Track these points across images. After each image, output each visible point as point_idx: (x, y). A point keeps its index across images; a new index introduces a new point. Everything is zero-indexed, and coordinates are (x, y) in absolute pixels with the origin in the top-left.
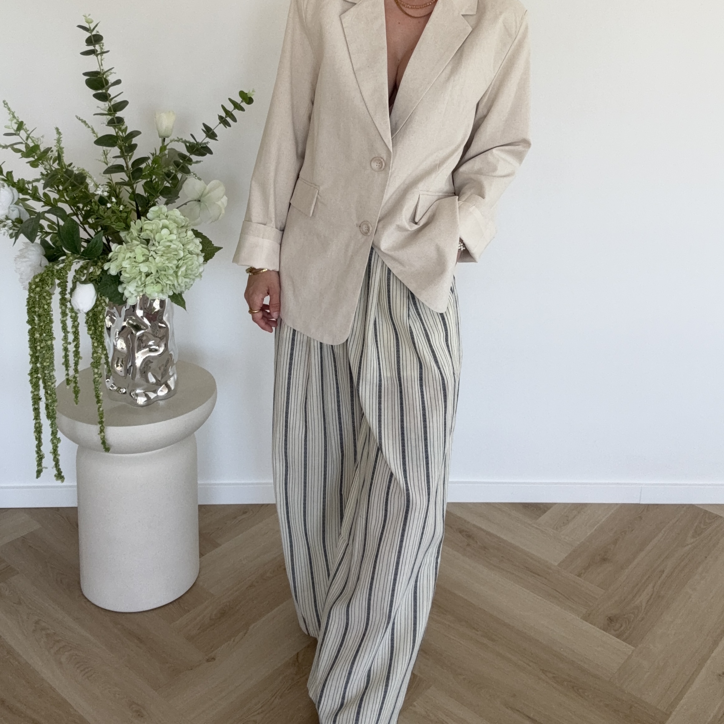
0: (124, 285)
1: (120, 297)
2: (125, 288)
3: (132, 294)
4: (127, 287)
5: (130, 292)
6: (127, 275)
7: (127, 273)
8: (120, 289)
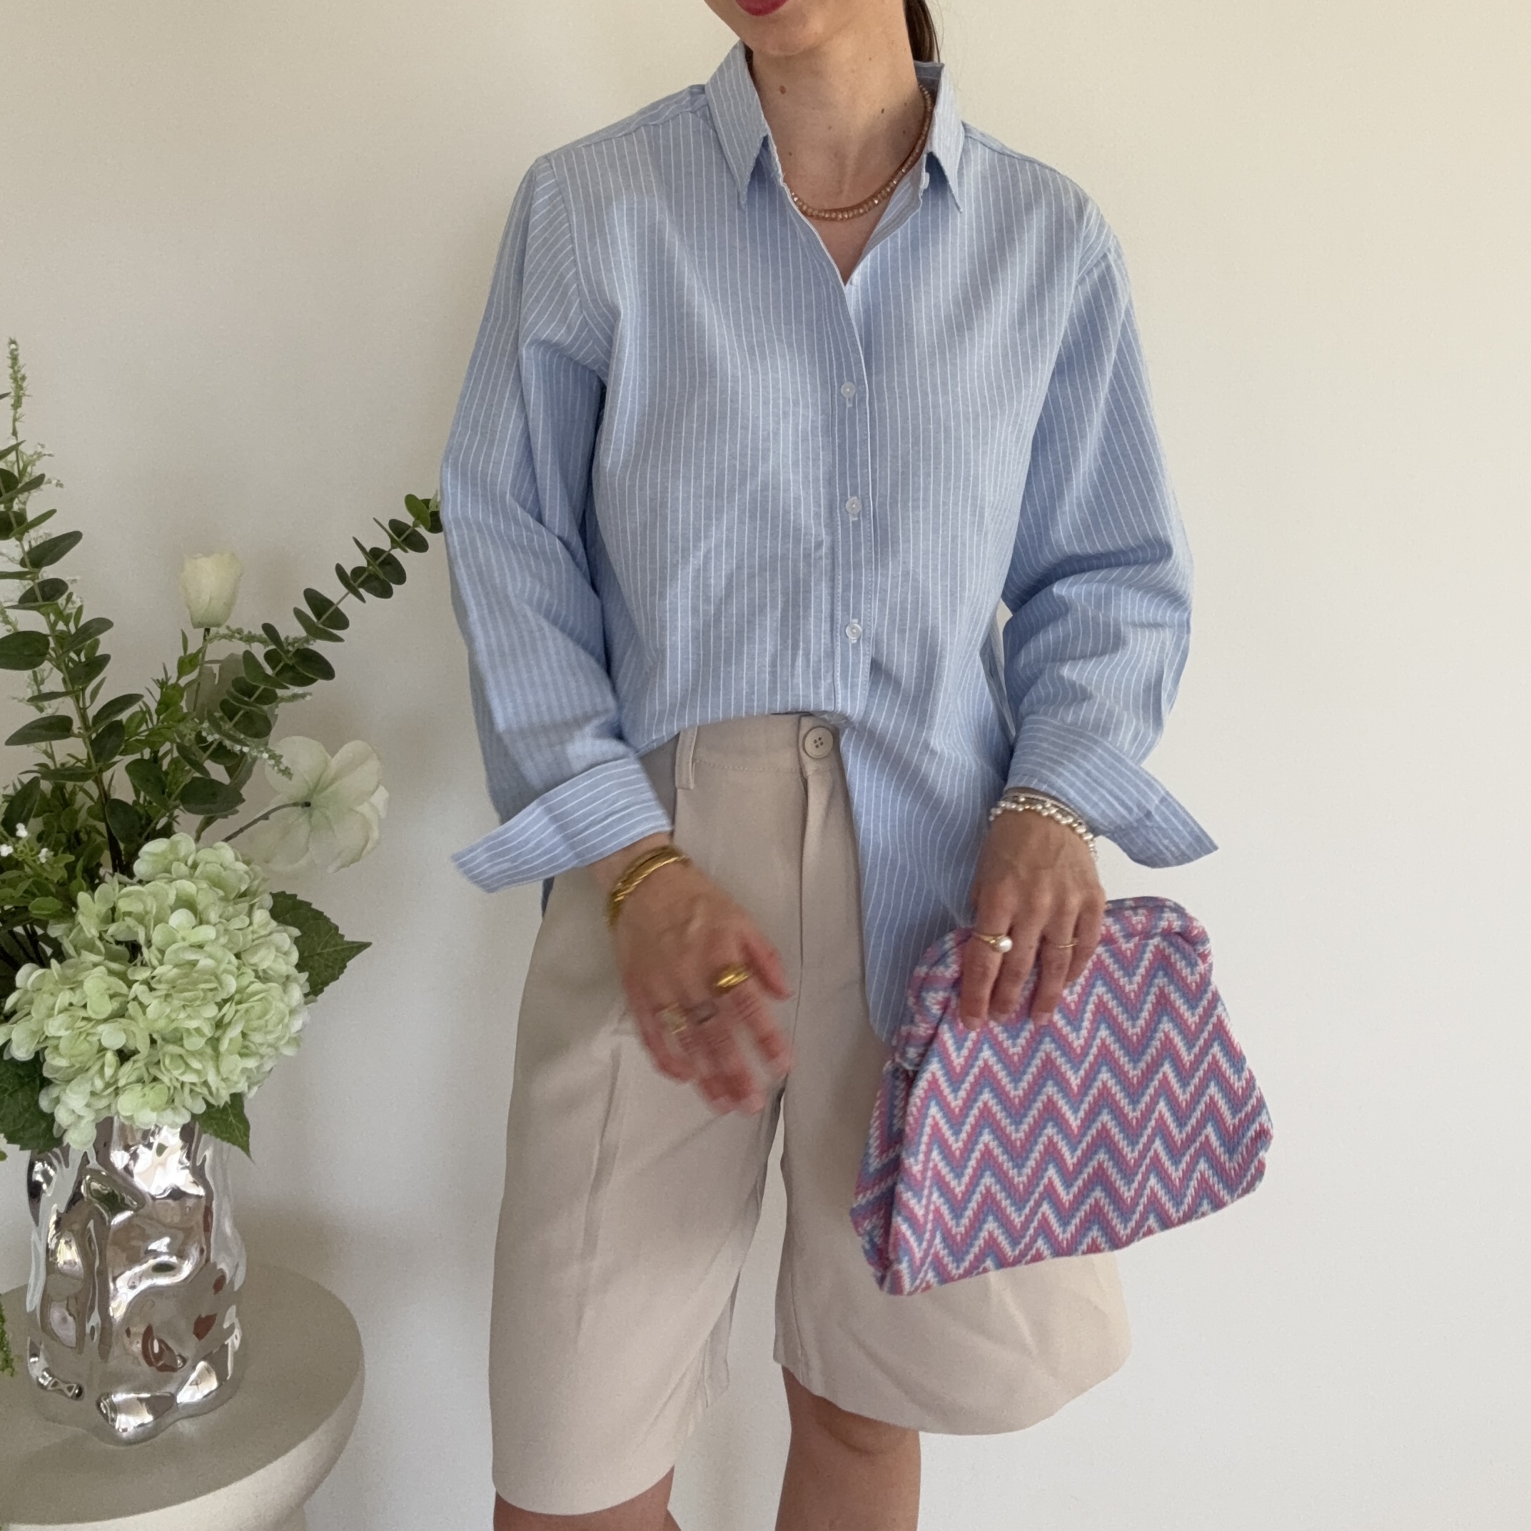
0: (54, 1092)
1: (44, 1125)
2: (57, 1101)
3: (80, 1117)
4: (64, 1098)
5: (73, 1111)
6: (61, 1062)
7: (60, 1055)
8: (44, 1104)
